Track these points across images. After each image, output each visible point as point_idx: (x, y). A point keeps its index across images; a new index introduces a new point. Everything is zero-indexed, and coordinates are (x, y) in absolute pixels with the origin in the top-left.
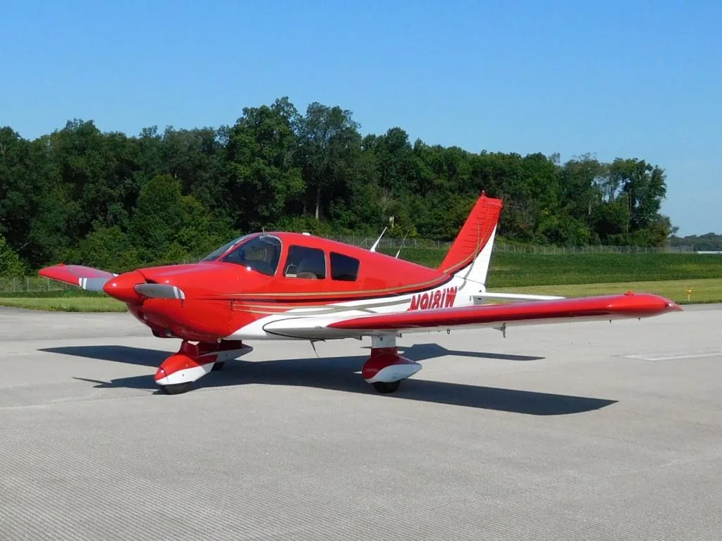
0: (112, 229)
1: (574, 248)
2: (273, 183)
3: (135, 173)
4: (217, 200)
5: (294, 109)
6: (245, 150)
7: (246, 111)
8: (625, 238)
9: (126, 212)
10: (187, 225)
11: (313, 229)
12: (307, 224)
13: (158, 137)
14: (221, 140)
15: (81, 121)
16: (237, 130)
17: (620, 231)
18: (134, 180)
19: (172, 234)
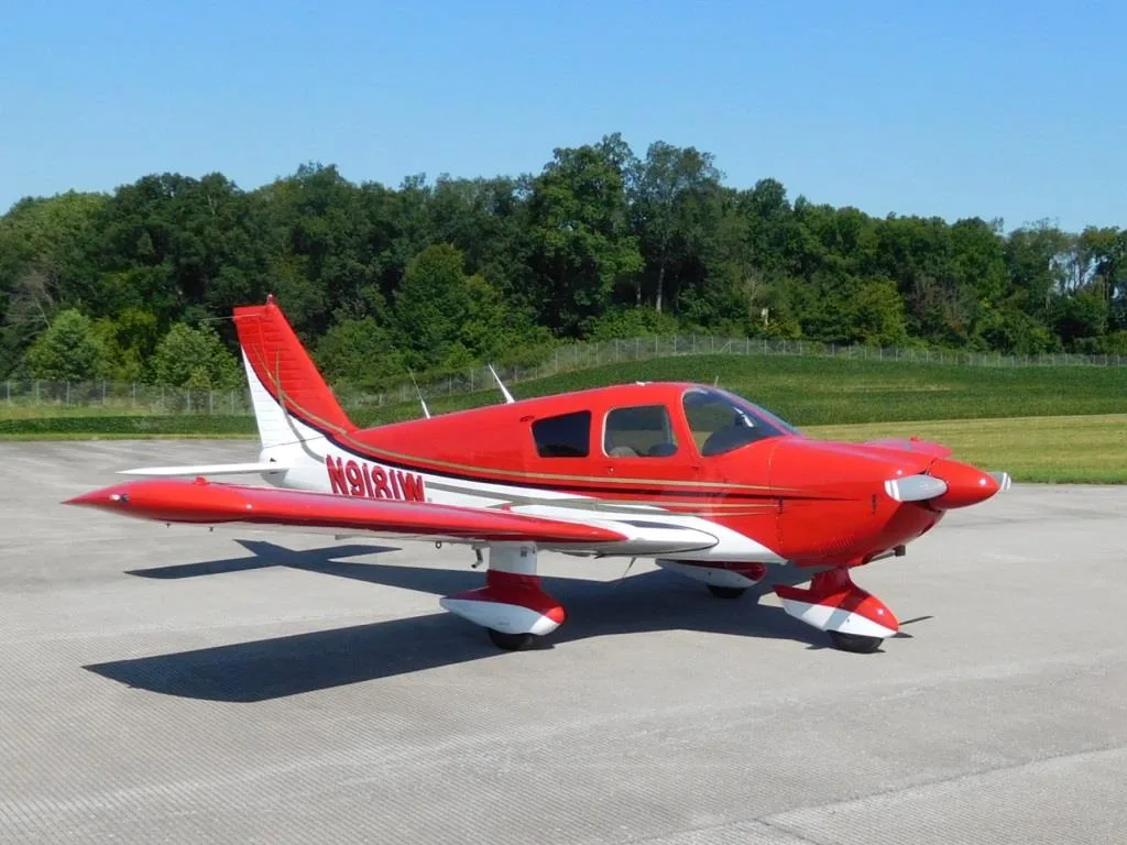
0: (364, 322)
1: (1026, 357)
2: (597, 258)
3: (395, 241)
4: (515, 281)
5: (629, 150)
6: (558, 209)
7: (558, 152)
8: (1100, 342)
9: (382, 298)
10: (475, 318)
11: (654, 325)
12: (644, 319)
13: (427, 190)
14: (522, 195)
15: (319, 166)
16: (546, 181)
17: (1093, 333)
18: (394, 252)
19: (452, 331)
